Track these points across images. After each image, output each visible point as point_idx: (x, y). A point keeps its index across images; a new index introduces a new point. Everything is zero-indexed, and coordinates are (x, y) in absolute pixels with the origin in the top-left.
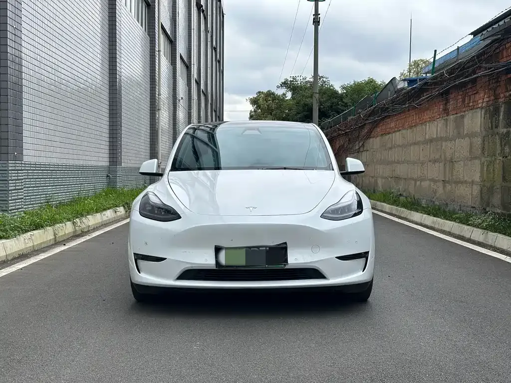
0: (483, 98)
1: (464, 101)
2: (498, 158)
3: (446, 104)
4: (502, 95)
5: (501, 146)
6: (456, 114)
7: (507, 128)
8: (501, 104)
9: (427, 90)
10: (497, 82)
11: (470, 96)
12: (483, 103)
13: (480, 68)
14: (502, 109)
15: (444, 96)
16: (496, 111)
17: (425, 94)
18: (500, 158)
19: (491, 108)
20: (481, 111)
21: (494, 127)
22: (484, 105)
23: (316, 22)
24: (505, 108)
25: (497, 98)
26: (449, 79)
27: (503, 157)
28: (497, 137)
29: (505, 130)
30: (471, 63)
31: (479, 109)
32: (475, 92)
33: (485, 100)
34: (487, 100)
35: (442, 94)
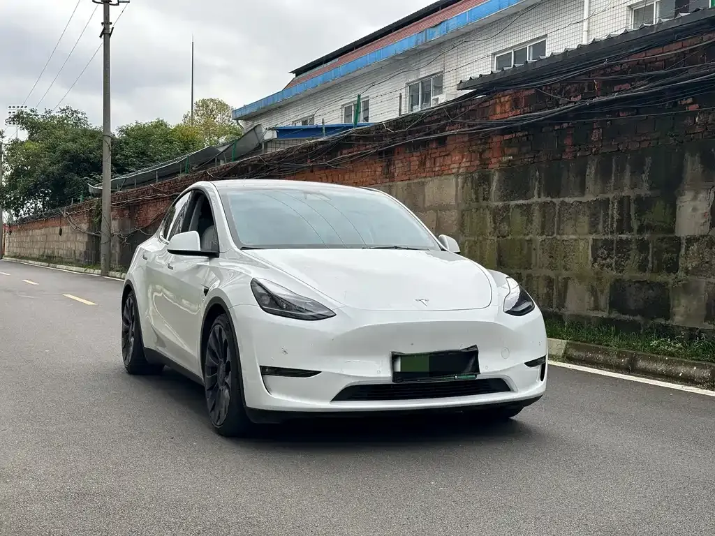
0: (459, 162)
1: (422, 163)
2: (490, 238)
3: (388, 166)
4: (494, 160)
5: (495, 223)
6: (409, 180)
7: (504, 201)
8: (493, 170)
9: (350, 146)
10: (486, 143)
11: (435, 159)
12: (459, 168)
13: (453, 123)
14: (496, 177)
15: (384, 156)
16: (485, 179)
17: (344, 152)
18: (493, 238)
19: (476, 176)
20: (457, 179)
21: (481, 199)
22: (461, 170)
23: (106, 34)
24: (499, 177)
25: (484, 163)
26: (393, 135)
27: (498, 237)
28: (488, 212)
29: (500, 204)
30: (436, 117)
31: (452, 176)
32: (444, 154)
33: (463, 165)
34: (468, 164)
35: (380, 153)
